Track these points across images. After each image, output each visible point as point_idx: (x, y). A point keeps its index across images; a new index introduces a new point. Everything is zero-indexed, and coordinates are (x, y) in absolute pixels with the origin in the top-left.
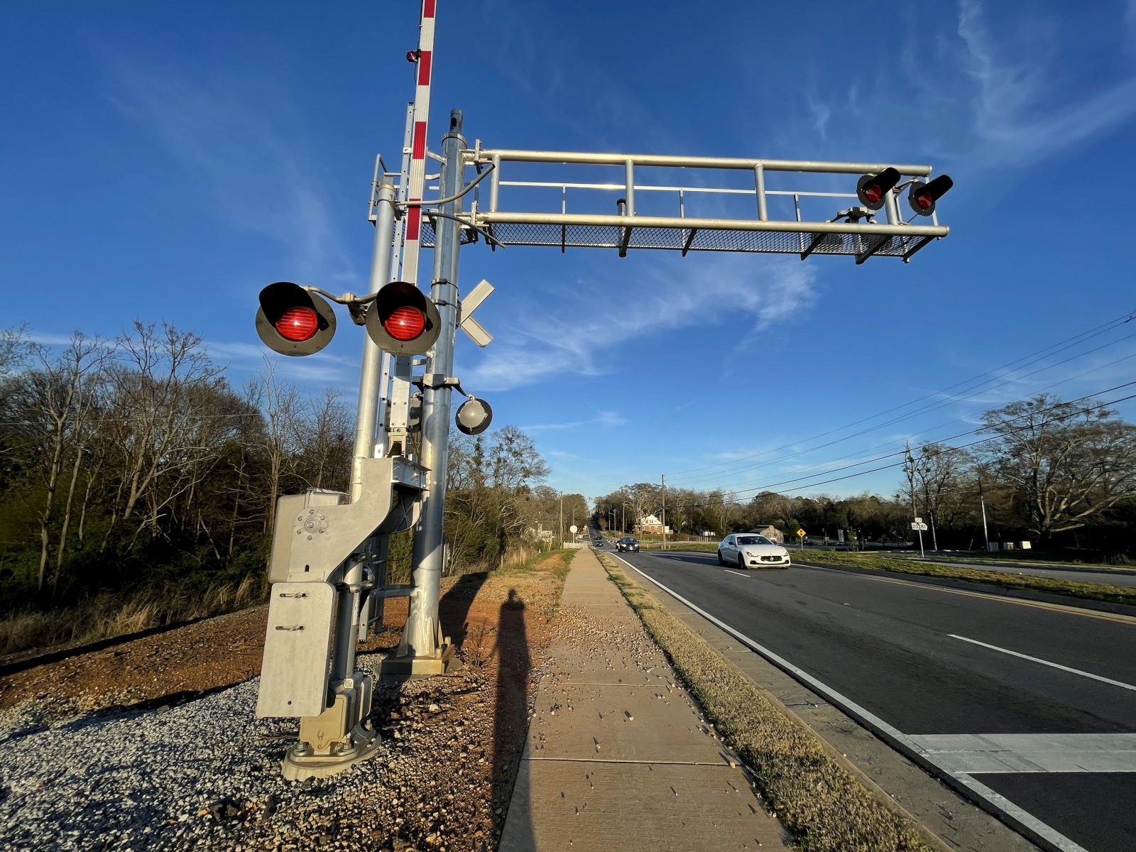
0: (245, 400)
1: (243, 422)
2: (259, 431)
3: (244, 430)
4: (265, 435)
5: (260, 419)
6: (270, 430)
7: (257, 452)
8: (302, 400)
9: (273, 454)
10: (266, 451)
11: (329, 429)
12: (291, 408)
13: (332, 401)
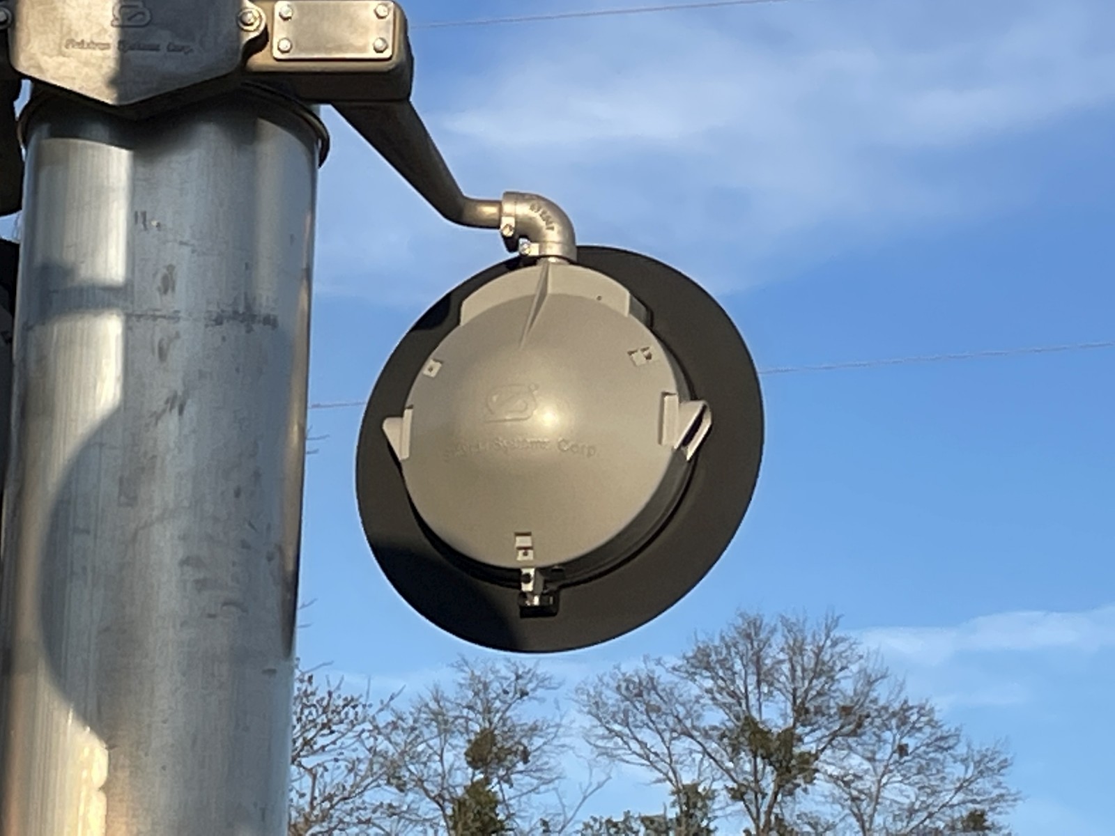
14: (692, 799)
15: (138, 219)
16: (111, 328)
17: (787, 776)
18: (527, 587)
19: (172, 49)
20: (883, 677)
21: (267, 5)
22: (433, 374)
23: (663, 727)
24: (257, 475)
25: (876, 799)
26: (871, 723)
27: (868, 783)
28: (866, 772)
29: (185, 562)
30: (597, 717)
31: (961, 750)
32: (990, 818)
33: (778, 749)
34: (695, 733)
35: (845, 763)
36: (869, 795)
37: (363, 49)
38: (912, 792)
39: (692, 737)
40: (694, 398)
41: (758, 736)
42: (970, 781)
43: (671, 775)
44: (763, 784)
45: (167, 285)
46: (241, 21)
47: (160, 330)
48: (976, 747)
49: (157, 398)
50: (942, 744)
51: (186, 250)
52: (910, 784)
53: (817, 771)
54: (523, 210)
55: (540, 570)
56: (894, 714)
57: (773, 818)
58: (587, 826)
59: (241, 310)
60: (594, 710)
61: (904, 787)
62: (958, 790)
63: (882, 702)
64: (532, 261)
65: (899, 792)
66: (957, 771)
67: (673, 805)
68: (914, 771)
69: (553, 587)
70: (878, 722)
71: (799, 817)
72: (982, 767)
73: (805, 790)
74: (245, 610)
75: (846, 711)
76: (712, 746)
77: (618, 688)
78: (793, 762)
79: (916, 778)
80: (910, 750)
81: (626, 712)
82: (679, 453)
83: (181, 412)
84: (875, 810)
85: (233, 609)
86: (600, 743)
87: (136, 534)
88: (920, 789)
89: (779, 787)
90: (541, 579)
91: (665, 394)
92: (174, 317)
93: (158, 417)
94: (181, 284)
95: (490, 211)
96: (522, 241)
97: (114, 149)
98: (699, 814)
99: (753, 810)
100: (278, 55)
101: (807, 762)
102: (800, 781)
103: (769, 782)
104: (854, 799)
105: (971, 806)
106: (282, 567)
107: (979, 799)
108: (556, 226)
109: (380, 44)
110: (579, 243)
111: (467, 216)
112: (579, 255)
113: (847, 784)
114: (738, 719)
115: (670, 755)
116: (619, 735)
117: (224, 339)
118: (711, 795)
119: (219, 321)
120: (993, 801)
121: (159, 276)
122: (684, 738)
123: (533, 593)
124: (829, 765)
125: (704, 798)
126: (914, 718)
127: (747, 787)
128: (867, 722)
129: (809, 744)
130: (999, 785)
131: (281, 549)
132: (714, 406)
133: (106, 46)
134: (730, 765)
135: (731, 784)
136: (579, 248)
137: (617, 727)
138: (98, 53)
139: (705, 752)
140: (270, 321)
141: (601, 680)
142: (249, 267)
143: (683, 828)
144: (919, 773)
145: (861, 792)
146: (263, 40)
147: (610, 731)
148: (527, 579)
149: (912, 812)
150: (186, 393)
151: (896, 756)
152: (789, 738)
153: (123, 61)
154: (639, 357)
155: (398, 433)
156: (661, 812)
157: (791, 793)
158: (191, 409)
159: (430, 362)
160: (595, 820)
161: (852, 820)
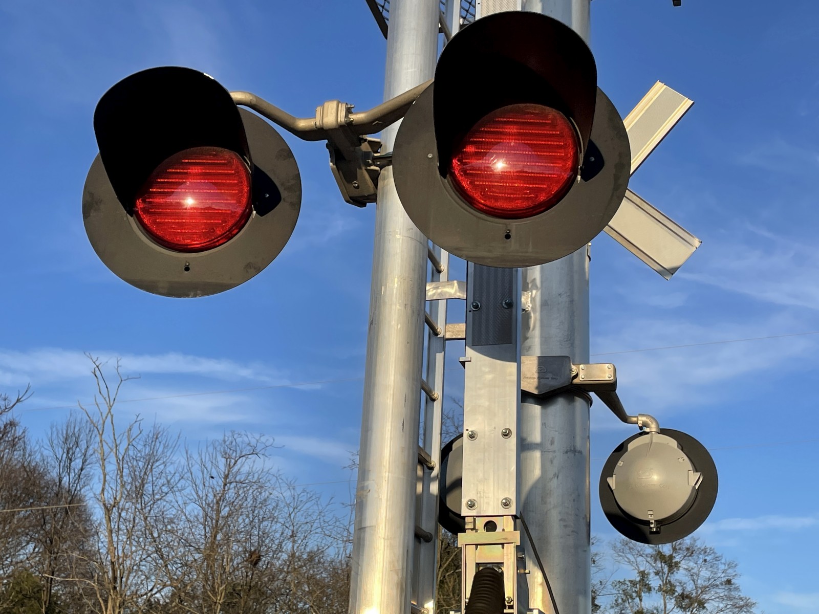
0: (54, 474)
1: (48, 527)
2: (79, 546)
3: (50, 544)
4: (91, 555)
5: (83, 516)
6: (101, 543)
7: (72, 595)
8: (171, 469)
9: (106, 601)
10: (91, 593)
11: (227, 539)
12: (148, 488)
13: (236, 469)
14: (643, 574)
15: (544, 425)
16: (537, 455)
17: (671, 568)
18: (652, 526)
19: (553, 378)
20: (699, 539)
21: (578, 366)
22: (621, 465)
23: (634, 553)
24: (579, 495)
25: (698, 575)
26: (696, 553)
27: (695, 570)
28: (695, 567)
29: (561, 520)
30: (614, 550)
31: (723, 561)
32: (733, 581)
33: (669, 560)
34: (644, 555)
35: (689, 565)
36: (696, 574)
37: (605, 378)
38: (709, 573)
39: (642, 556)
40: (697, 471)
41: (662, 556)
42: (727, 570)
43: (637, 568)
44: (664, 571)
45: (552, 443)
46: (571, 370)
47: (551, 455)
48: (728, 560)
49: (550, 474)
50: (717, 559)
51: (557, 433)
52: (708, 571)
53: (680, 567)
54: (644, 419)
55: (656, 521)
56: (702, 550)
57: (668, 581)
58: (613, 583)
59: (572, 449)
60: (614, 548)
61: (706, 572)
62: (723, 572)
63: (699, 547)
64: (647, 433)
65: (705, 573)
66: (722, 567)
67: (638, 577)
68: (709, 567)
69: (659, 526)
70: (698, 552)
71: (676, 580)
72: (730, 566)
73: (677, 572)
74: (578, 533)
75: (688, 549)
76: (649, 559)
77: (621, 542)
78: (673, 564)
79: (710, 569)
80: (708, 560)
81: (623, 549)
82: (694, 487)
83: (557, 477)
84: (698, 578)
85: (574, 533)
86: (616, 558)
87: (547, 512)
88: (712, 572)
89: (669, 571)
90: (656, 523)
91: (689, 471)
92: (554, 452)
93: (551, 479)
94: (556, 443)
95: (634, 419)
96: (644, 427)
97: (536, 406)
98: (646, 579)
99: (662, 578)
100: (581, 379)
101: (677, 564)
102: (675, 569)
103: (666, 569)
104: (692, 575)
105: (727, 578)
106: (587, 521)
107: (729, 575)
108: (654, 423)
109: (610, 376)
110: (660, 428)
111: (629, 420)
112: (661, 431)
113: (690, 571)
114: (656, 551)
115: (636, 562)
116: (621, 556)
117: (568, 458)
118: (648, 574)
119: (566, 452)
120: (734, 576)
121: (550, 440)
122: (640, 557)
123: (654, 527)
124: (683, 565)
125: (647, 575)
126: (708, 551)
127: (660, 571)
128: (694, 552)
129: (677, 559)
130: (735, 571)
131: (586, 516)
132: (703, 474)
133: (535, 378)
134: (654, 565)
135: (655, 571)
136: (661, 429)
137: (621, 554)
138: (532, 380)
139: (647, 561)
140: (580, 452)
141: (615, 540)
142: (574, 437)
143: (641, 583)
144: (711, 567)
145: (693, 573)
146: (577, 376)
147: (619, 555)
148: (652, 523)
149: (709, 579)
150: (559, 473)
151: (704, 562)
152: (671, 557)
153: (539, 382)
154: (681, 460)
155: (612, 482)
156: (634, 579)
157: (673, 573)
158: (560, 478)
159: (620, 462)
160: (615, 581)
161: (691, 581)
